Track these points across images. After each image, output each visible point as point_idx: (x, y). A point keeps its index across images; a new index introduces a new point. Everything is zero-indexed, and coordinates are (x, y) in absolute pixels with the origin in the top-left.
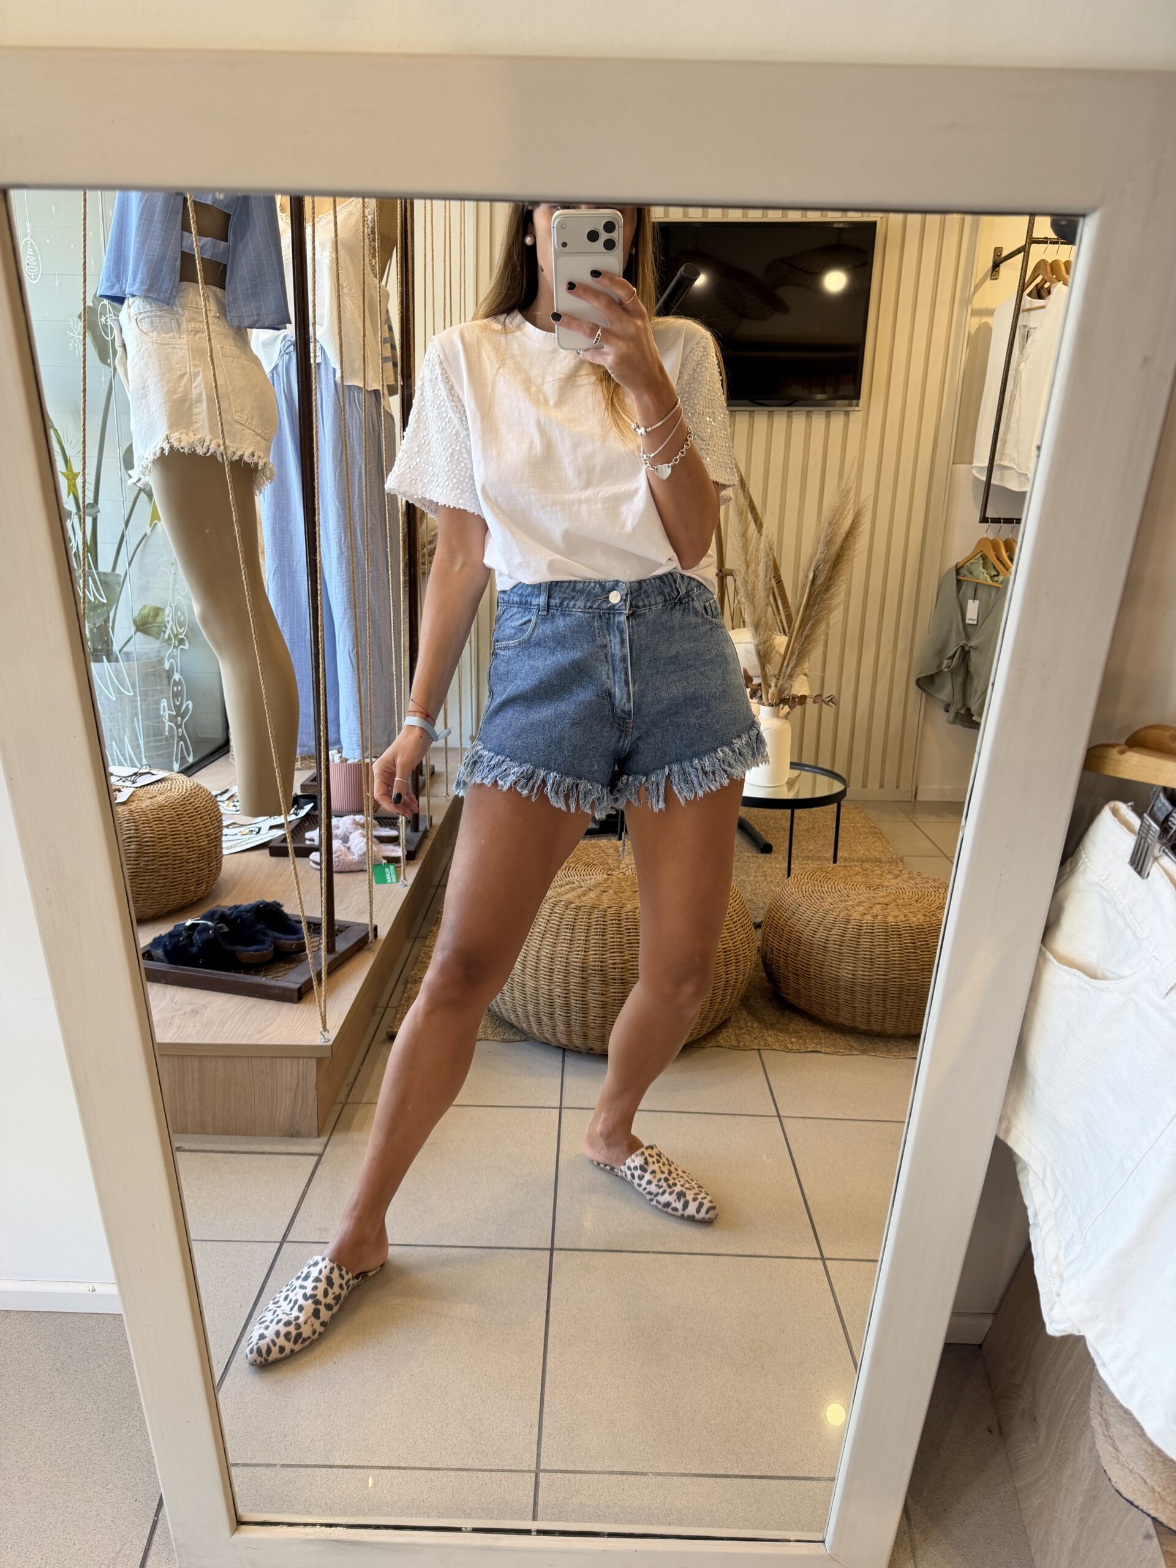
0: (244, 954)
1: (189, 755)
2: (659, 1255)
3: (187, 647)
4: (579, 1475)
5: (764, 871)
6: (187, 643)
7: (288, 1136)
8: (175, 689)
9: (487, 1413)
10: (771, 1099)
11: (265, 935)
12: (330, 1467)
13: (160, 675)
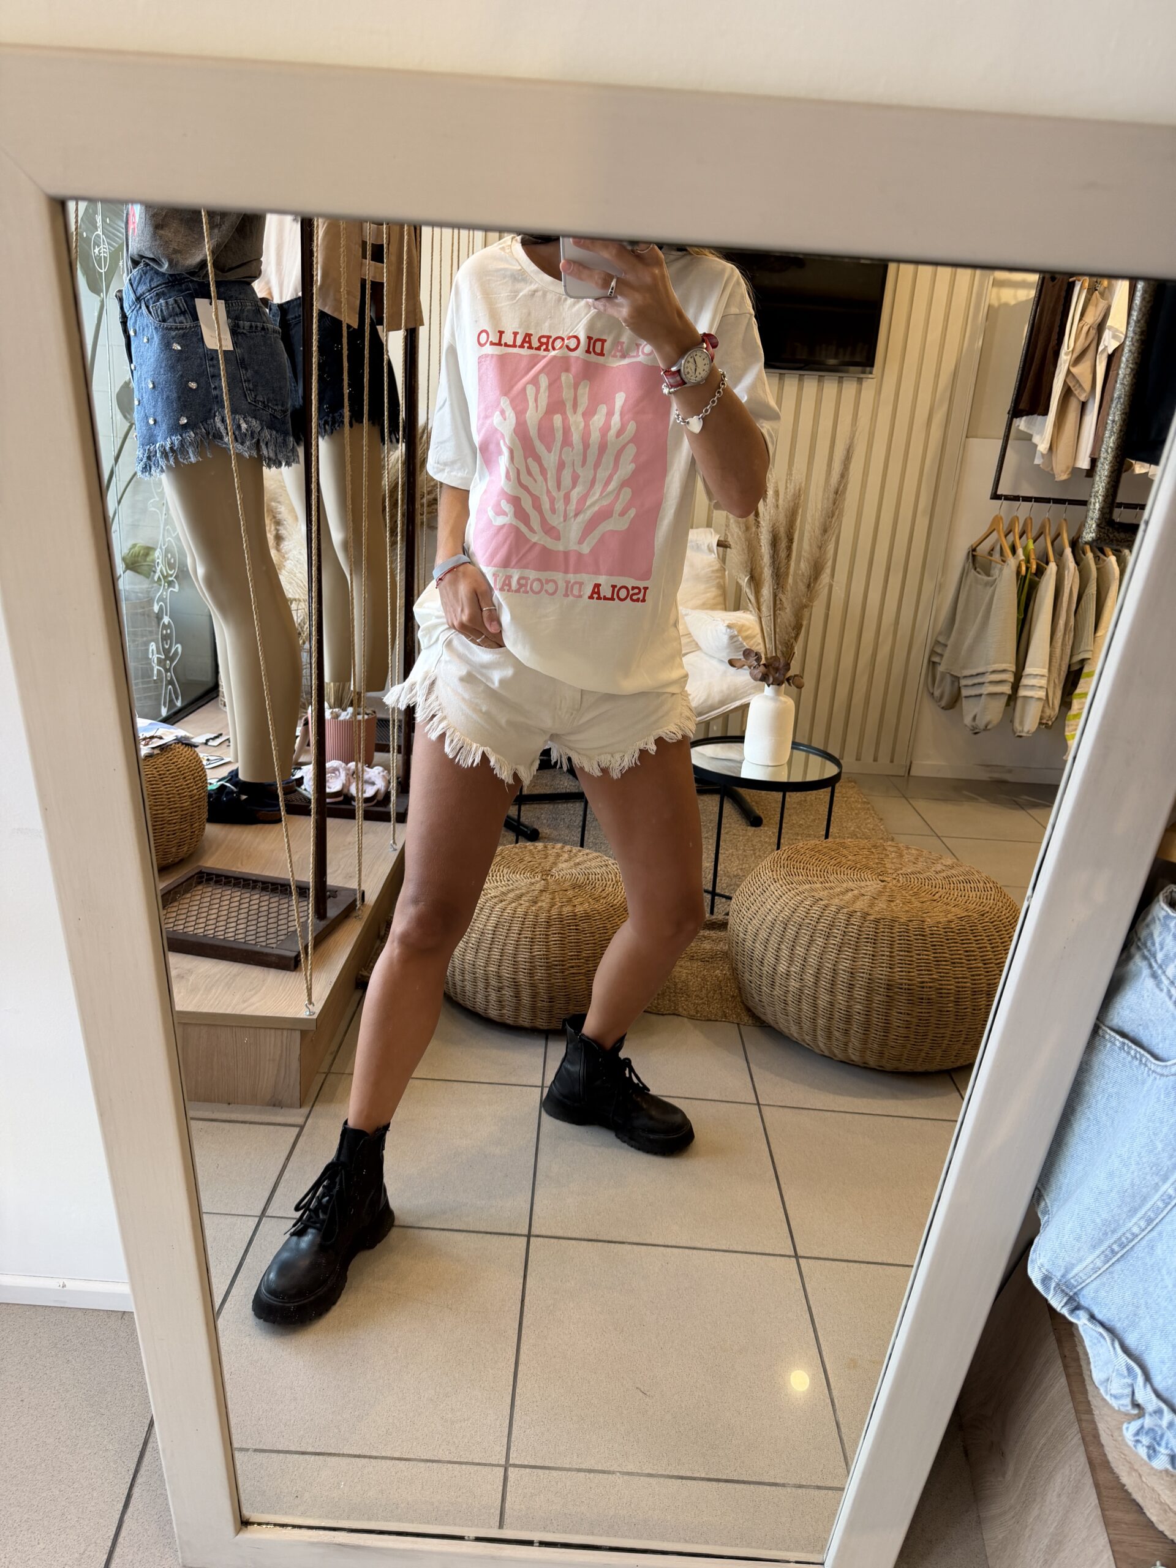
1: (177, 699)
2: (635, 1246)
3: (176, 589)
4: (547, 1472)
5: (753, 845)
6: (177, 586)
7: (268, 1104)
8: (164, 632)
9: (458, 1403)
10: (751, 1086)
12: (303, 1453)
13: (149, 616)
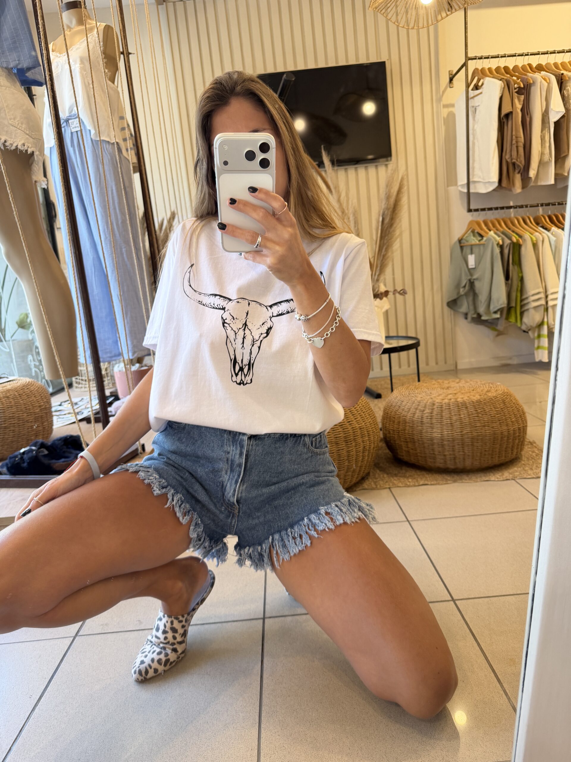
0: (57, 464)
10: (402, 513)
11: (71, 453)
13: (30, 347)
